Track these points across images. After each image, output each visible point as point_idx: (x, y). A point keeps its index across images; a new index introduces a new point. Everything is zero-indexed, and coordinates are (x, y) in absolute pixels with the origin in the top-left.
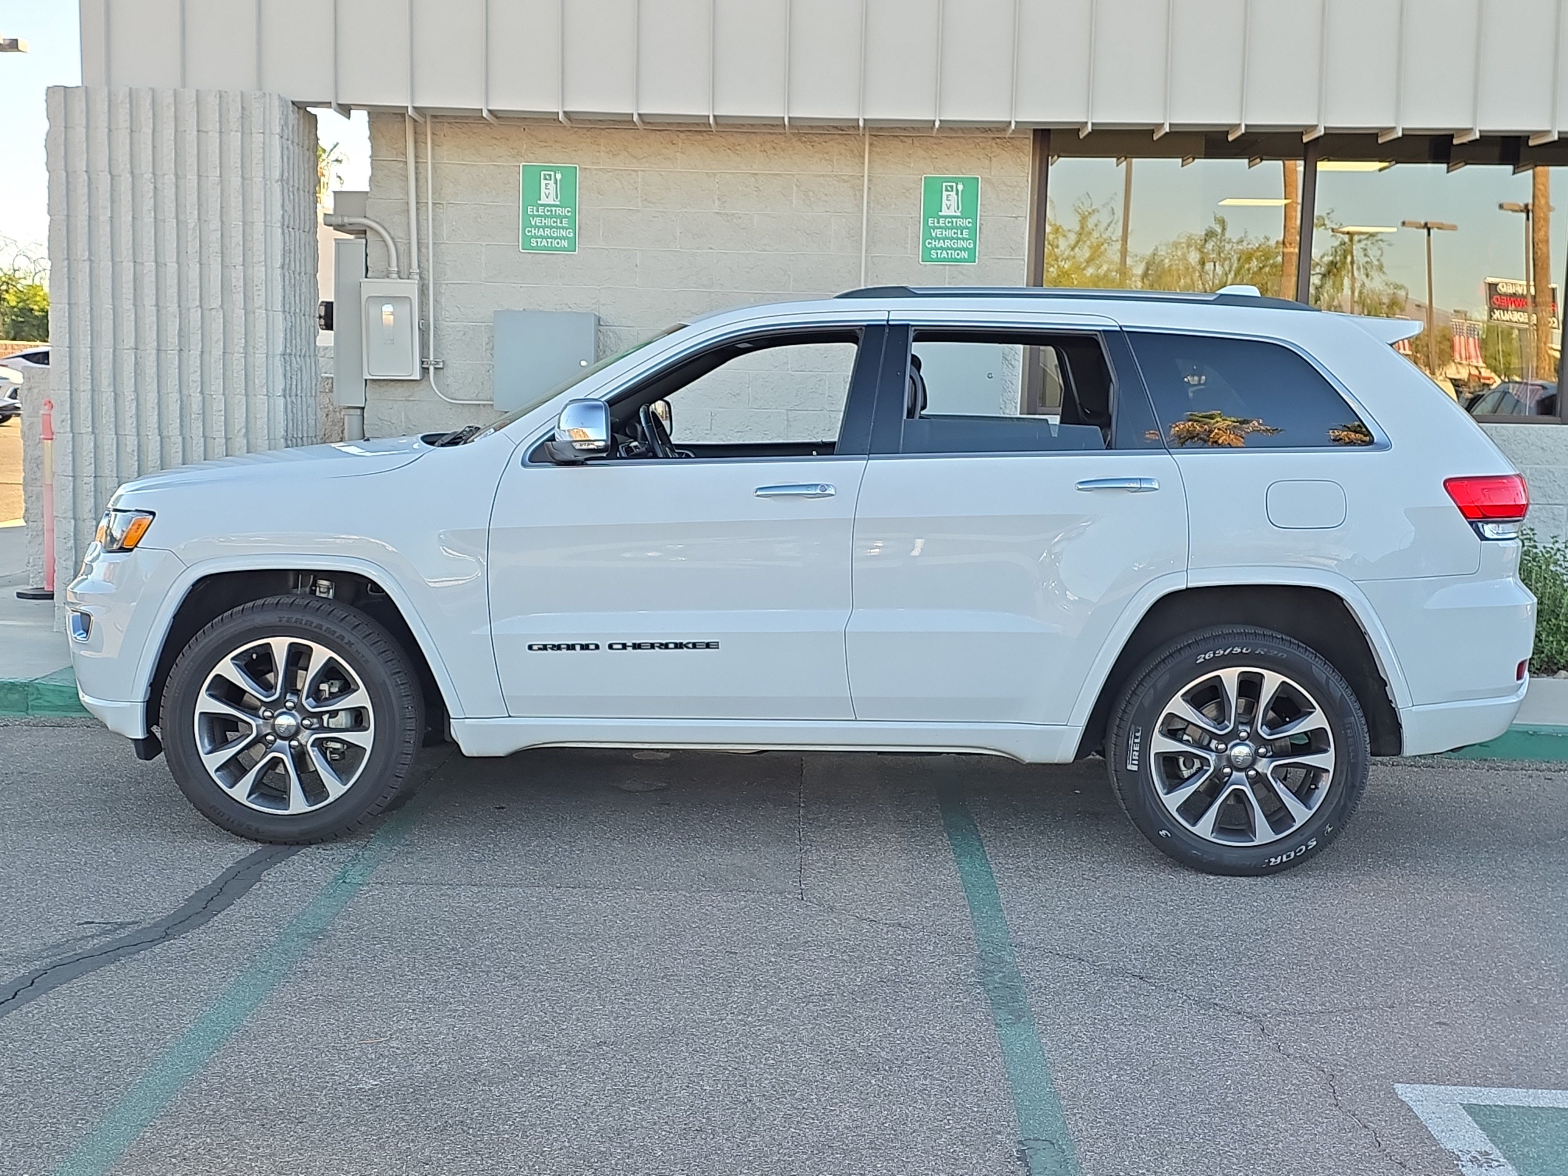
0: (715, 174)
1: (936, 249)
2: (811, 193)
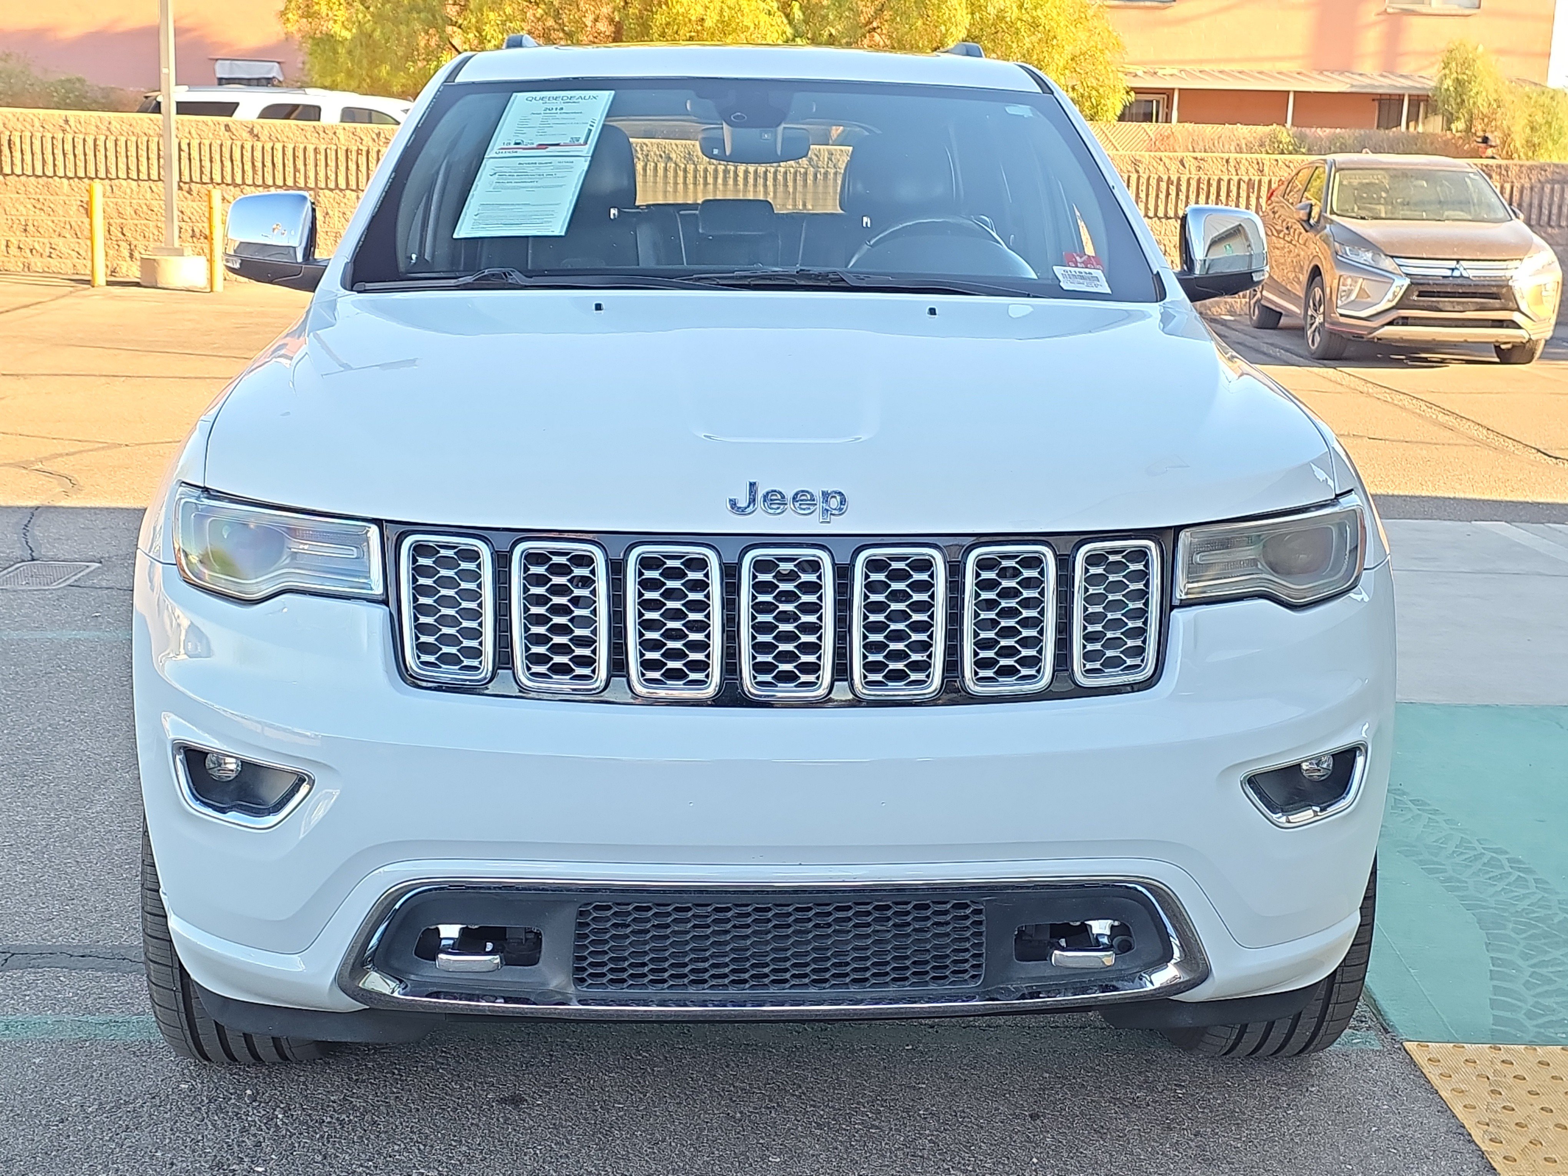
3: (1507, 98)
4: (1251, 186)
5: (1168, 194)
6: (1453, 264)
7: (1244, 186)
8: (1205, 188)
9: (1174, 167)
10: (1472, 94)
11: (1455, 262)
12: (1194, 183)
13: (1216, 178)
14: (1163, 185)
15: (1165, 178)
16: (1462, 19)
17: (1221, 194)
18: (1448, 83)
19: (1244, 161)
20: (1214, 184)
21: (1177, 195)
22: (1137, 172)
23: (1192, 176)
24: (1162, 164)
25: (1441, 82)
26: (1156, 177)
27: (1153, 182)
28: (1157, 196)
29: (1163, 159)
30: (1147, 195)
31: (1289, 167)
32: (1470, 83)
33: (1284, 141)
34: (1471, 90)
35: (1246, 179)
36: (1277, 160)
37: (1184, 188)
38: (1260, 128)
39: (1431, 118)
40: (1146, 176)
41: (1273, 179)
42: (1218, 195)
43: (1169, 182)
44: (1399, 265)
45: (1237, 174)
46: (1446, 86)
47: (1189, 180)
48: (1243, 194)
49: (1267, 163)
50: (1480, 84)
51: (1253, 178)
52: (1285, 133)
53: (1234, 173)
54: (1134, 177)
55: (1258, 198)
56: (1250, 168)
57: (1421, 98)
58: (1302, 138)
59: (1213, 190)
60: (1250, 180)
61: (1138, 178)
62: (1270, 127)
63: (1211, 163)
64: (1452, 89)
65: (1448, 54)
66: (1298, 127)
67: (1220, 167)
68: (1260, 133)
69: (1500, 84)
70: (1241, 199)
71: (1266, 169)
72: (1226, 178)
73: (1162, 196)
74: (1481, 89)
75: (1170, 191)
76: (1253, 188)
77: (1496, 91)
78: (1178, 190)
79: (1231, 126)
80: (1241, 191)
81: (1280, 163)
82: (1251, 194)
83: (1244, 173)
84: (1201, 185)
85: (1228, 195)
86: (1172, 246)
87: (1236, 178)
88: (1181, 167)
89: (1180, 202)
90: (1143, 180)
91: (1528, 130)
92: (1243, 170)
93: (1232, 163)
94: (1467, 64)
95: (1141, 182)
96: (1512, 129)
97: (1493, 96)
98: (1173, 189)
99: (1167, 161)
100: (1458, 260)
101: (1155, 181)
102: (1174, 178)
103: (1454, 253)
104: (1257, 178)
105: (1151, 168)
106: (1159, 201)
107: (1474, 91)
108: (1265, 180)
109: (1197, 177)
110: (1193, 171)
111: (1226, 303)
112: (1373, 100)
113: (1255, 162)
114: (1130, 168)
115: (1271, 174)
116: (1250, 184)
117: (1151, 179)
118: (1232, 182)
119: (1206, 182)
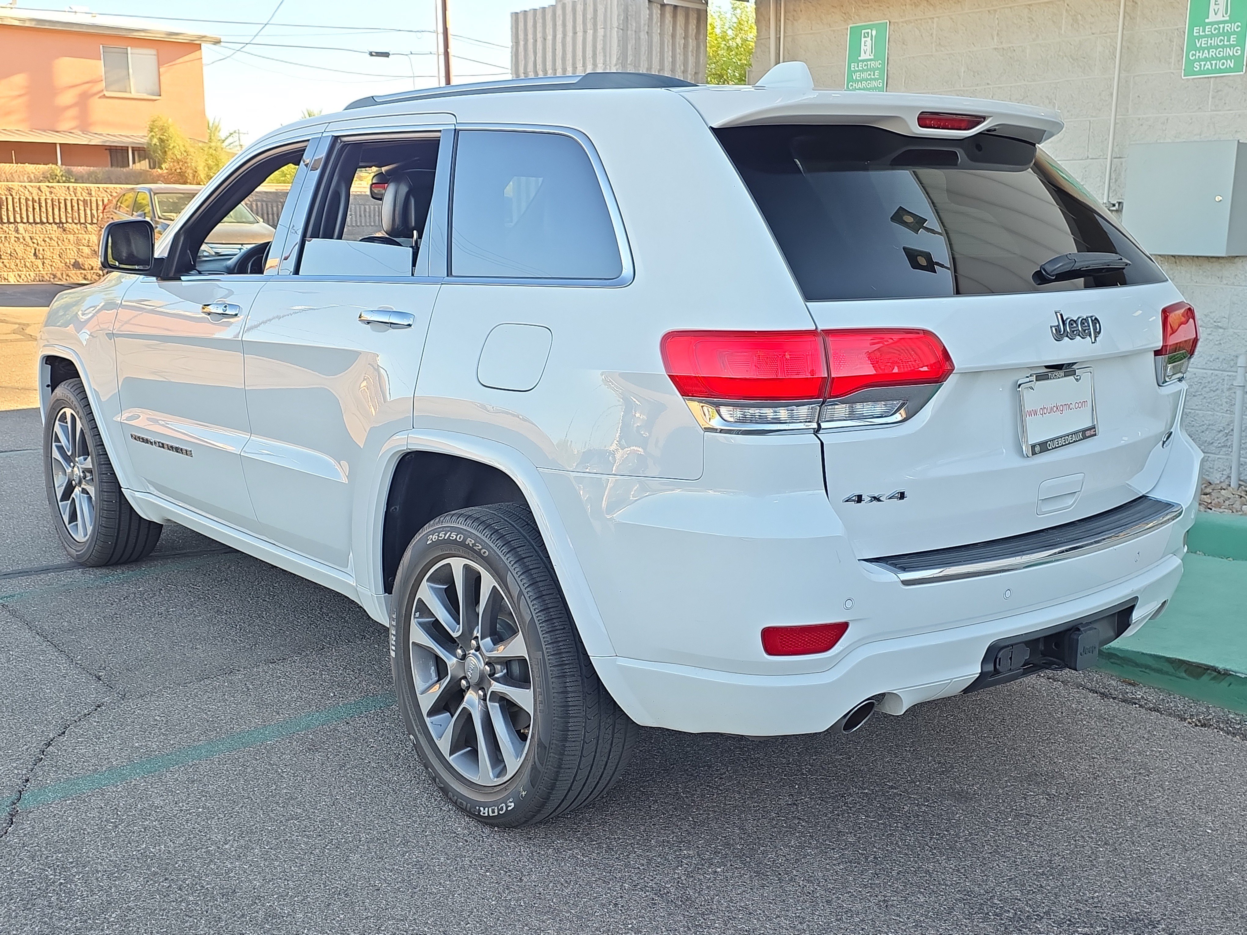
0: (995, 11)
1: (1199, 60)
2: (1079, 17)
3: (191, 150)
4: (85, 203)
5: (34, 209)
6: (240, 246)
7: (81, 203)
8: (57, 204)
9: (35, 191)
10: (170, 147)
11: (240, 245)
12: (49, 202)
13: (63, 198)
14: (30, 203)
15: (30, 198)
16: (151, 102)
17: (68, 208)
18: (155, 141)
19: (78, 188)
20: (63, 202)
21: (40, 209)
22: (12, 195)
23: (48, 197)
24: (27, 190)
25: (151, 139)
26: (25, 198)
27: (23, 201)
28: (27, 210)
29: (27, 187)
30: (20, 209)
31: (106, 191)
32: (168, 141)
33: (59, 175)
34: (169, 145)
35: (82, 199)
36: (98, 188)
37: (43, 204)
38: (41, 166)
39: (143, 162)
40: (18, 197)
41: (98, 198)
42: (66, 209)
43: (34, 201)
44: (211, 248)
45: (76, 196)
46: (154, 142)
47: (46, 199)
48: (82, 208)
49: (93, 189)
50: (174, 142)
51: (86, 198)
52: (58, 169)
53: (74, 195)
54: (10, 198)
55: (91, 210)
56: (83, 192)
57: (135, 149)
58: (70, 173)
59: (62, 205)
60: (84, 199)
61: (13, 199)
62: (48, 166)
63: (58, 189)
64: (158, 144)
65: (152, 123)
66: (66, 165)
67: (64, 192)
68: (43, 170)
69: (185, 142)
70: (80, 211)
71: (93, 193)
72: (69, 198)
73: (31, 209)
74: (176, 145)
75: (35, 207)
76: (87, 204)
77: (184, 146)
78: (40, 207)
79: (22, 165)
80: (80, 206)
81: (101, 189)
82: (86, 208)
83: (80, 195)
84: (54, 203)
85: (72, 209)
86: (41, 240)
87: (75, 199)
88: (39, 192)
89: (42, 213)
90: (16, 200)
91: (206, 169)
92: (79, 194)
93: (71, 189)
94: (163, 129)
95: (15, 201)
96: (198, 168)
97: (183, 149)
98: (37, 206)
99: (30, 189)
100: (242, 244)
101: (24, 201)
102: (36, 198)
103: (238, 240)
104: (89, 198)
105: (20, 193)
106: (29, 213)
107: (172, 145)
108: (94, 199)
109: (51, 198)
110: (48, 194)
111: (81, 273)
112: (106, 149)
113: (86, 188)
114: (6, 193)
115: (97, 196)
116: (85, 201)
117: (22, 200)
118: (73, 201)
119: (57, 201)
